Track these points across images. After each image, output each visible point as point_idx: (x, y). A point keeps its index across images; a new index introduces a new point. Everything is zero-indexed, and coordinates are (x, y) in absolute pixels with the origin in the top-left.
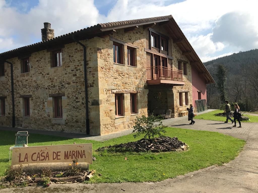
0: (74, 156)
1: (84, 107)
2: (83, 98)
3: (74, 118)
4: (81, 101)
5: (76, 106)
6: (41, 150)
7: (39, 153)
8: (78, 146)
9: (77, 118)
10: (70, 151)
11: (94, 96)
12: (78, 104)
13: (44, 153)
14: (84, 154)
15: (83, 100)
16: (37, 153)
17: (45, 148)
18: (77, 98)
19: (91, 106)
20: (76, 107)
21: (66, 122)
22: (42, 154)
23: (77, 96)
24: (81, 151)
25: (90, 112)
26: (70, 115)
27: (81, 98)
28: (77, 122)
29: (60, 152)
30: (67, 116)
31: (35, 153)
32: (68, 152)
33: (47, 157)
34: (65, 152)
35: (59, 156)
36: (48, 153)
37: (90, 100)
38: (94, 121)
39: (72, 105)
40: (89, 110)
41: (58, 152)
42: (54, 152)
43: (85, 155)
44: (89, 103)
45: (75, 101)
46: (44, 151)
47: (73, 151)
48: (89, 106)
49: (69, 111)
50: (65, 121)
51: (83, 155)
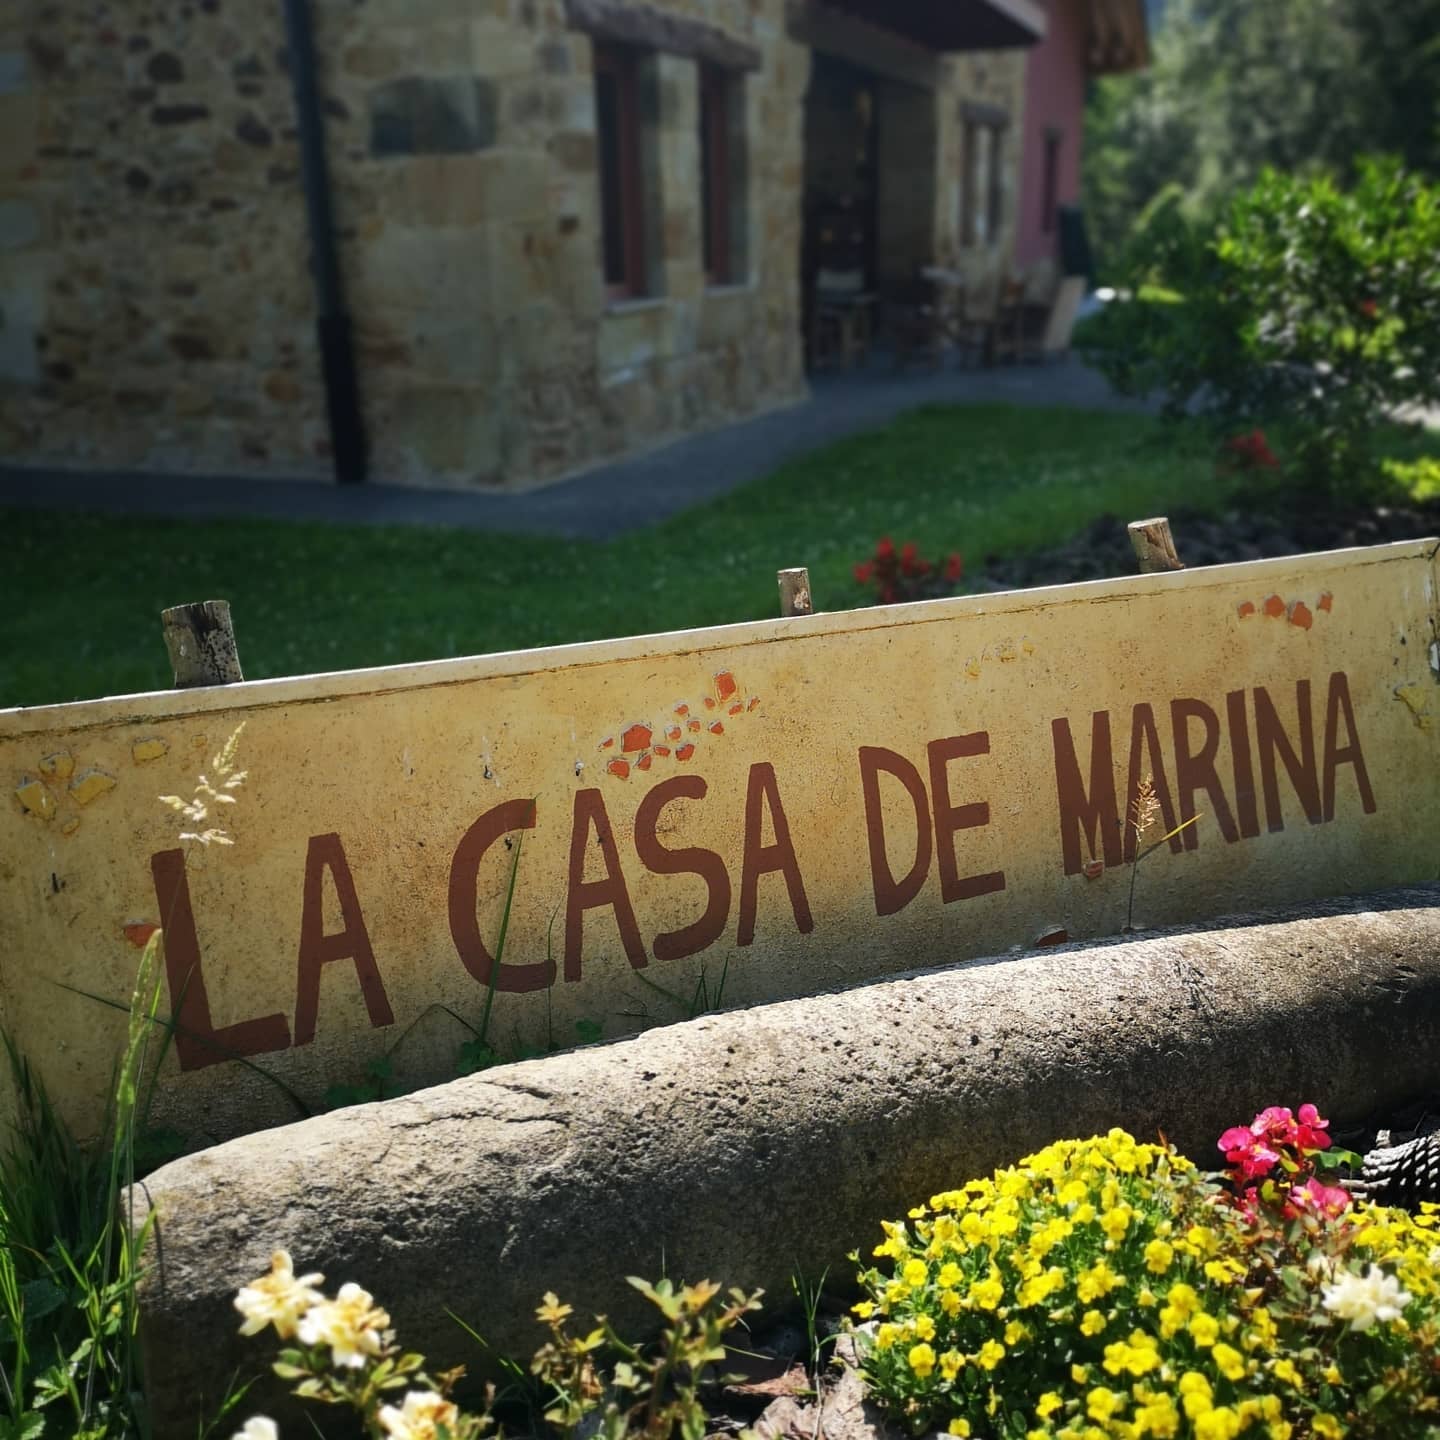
0: (1200, 795)
1: (277, 175)
2: (252, 67)
3: (148, 307)
4: (223, 96)
5: (157, 162)
6: (636, 738)
7: (589, 804)
8: (1246, 609)
9: (189, 307)
10: (1143, 713)
11: (405, 38)
12: (189, 137)
13: (694, 787)
14: (1343, 740)
15: (247, 90)
16: (555, 815)
17: (705, 686)
18: (166, 68)
19: (370, 166)
20: (159, 177)
21: (52, 356)
22: (667, 814)
23: (161, 40)
24: (1304, 689)
25: (351, 234)
26: (92, 275)
27: (223, 67)
28: (193, 347)
29: (977, 744)
30: (62, 287)
31: (520, 814)
32: (1101, 721)
33: (758, 861)
34: (1061, 728)
35: (977, 814)
36: (762, 777)
37: (351, 89)
38: (421, 340)
39: (109, 150)
40: (349, 213)
41: (941, 751)
42: (874, 760)
43: (1354, 753)
44: (335, 128)
45: (145, 111)
46: (685, 753)
47: (1182, 709)
48: (341, 166)
49: (81, 235)
50: (42, 343)
51: (1333, 757)
